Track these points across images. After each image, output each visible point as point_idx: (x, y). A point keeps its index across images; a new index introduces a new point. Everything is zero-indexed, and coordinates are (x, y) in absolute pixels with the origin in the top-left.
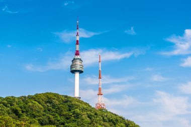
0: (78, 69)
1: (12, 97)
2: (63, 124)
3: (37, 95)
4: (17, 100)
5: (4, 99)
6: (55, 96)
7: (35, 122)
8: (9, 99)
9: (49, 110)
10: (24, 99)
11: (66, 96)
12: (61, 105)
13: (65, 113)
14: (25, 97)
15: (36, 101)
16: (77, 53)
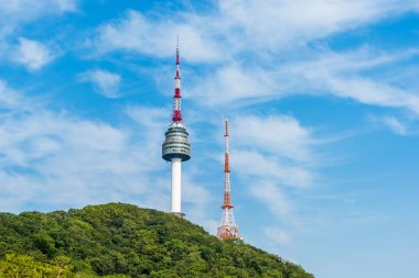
0: (179, 151)
1: (34, 213)
2: (146, 272)
3: (88, 210)
4: (45, 220)
5: (17, 218)
6: (129, 211)
7: (84, 267)
8: (28, 217)
9: (115, 242)
11: (153, 212)
12: (142, 231)
13: (149, 248)
14: (63, 213)
15: (86, 221)
16: (177, 118)
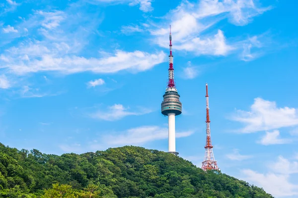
0: (173, 108)
1: (72, 154)
2: (152, 194)
3: (110, 151)
4: (80, 159)
5: (59, 158)
6: (138, 151)
7: (108, 192)
8: (68, 157)
9: (129, 174)
10: (91, 157)
11: (156, 152)
12: (148, 165)
13: (153, 177)
14: (92, 154)
15: (108, 159)
16: (171, 84)
